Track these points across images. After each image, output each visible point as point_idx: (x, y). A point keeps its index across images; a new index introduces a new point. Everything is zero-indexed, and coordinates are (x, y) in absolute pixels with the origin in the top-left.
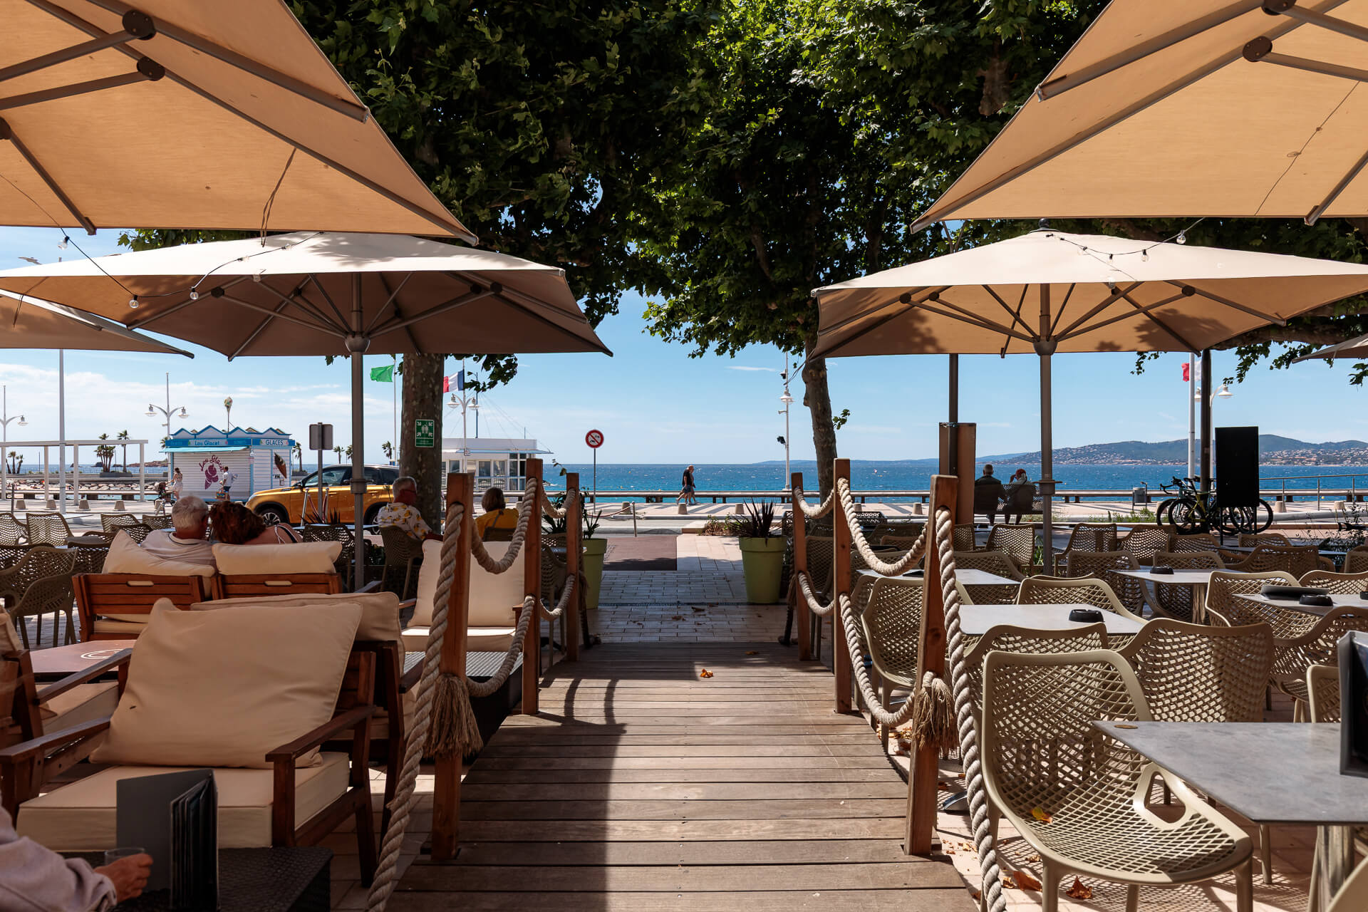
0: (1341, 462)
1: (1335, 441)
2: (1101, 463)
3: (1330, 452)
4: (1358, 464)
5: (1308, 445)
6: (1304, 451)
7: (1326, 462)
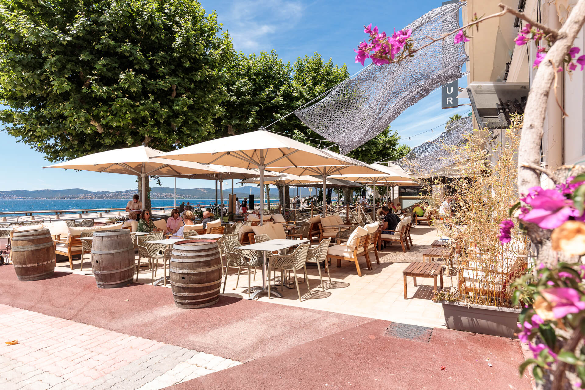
0: (103, 198)
1: (101, 191)
2: (7, 199)
3: (99, 195)
4: (108, 199)
5: (91, 192)
6: (90, 194)
7: (99, 198)
